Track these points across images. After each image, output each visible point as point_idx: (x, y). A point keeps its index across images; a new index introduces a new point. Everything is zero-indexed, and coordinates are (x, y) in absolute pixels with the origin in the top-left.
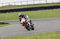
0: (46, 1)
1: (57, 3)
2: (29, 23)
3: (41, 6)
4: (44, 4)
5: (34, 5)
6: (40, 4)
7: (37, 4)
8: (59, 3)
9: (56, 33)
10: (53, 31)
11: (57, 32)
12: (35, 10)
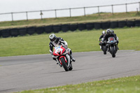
0: (41, 14)
1: (67, 18)
2: (68, 57)
3: (30, 25)
4: (36, 21)
5: (13, 23)
6: (27, 21)
7: (19, 21)
8: (70, 17)
9: (66, 90)
10: (59, 86)
11: (68, 87)
12: (16, 36)
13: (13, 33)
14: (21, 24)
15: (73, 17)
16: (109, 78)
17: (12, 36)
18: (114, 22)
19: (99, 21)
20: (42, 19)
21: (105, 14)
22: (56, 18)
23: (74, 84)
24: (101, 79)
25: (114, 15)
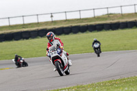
0: (52, 16)
1: (78, 20)
3: (41, 28)
4: (47, 23)
5: (24, 26)
6: (38, 24)
7: (30, 24)
8: (80, 19)
9: (76, 90)
11: (78, 88)
12: (27, 38)
13: (24, 36)
14: (32, 27)
15: (83, 19)
16: (118, 78)
17: (24, 38)
18: (123, 23)
19: (108, 22)
20: (52, 22)
21: (115, 15)
22: (66, 20)
23: (85, 85)
24: (111, 79)
25: (123, 16)
